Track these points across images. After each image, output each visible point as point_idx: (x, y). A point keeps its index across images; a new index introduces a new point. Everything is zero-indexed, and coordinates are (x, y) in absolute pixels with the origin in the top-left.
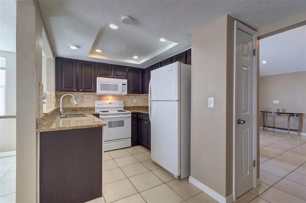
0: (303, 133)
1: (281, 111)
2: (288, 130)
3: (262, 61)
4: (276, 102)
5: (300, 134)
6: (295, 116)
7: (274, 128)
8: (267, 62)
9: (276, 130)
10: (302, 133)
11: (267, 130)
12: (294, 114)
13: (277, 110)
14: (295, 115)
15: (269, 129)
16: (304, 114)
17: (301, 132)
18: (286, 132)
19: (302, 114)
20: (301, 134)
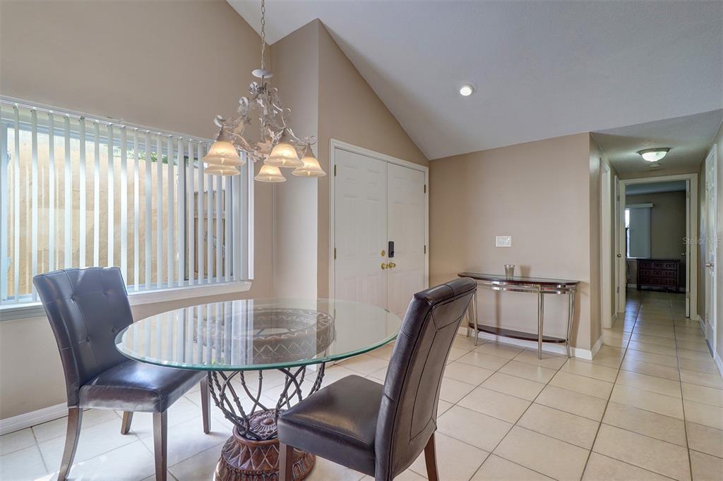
0: (581, 350)
1: (517, 275)
2: (537, 340)
3: (460, 87)
4: (504, 241)
5: (571, 355)
6: (559, 292)
7: (497, 331)
8: (473, 90)
9: (503, 340)
10: (576, 350)
11: (478, 342)
12: (555, 284)
13: (506, 269)
14: (559, 289)
15: (483, 335)
16: (583, 282)
17: (574, 346)
18: (533, 345)
19: (579, 282)
20: (573, 351)
